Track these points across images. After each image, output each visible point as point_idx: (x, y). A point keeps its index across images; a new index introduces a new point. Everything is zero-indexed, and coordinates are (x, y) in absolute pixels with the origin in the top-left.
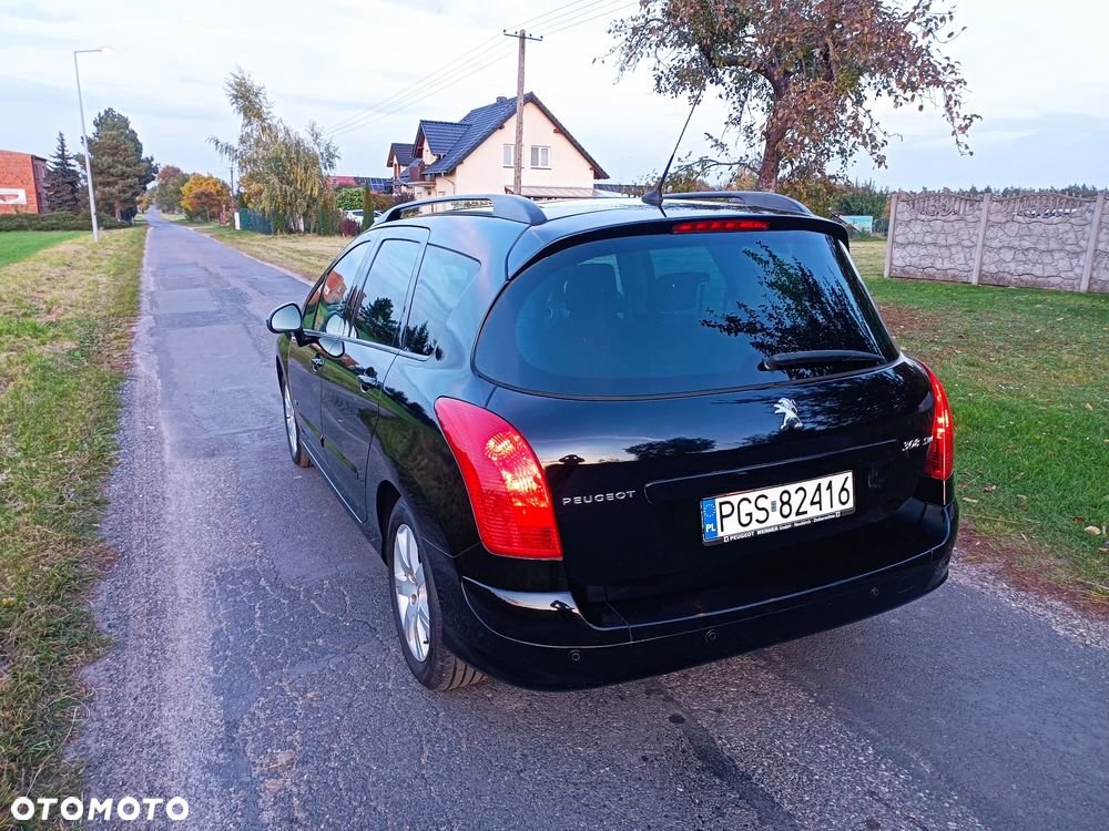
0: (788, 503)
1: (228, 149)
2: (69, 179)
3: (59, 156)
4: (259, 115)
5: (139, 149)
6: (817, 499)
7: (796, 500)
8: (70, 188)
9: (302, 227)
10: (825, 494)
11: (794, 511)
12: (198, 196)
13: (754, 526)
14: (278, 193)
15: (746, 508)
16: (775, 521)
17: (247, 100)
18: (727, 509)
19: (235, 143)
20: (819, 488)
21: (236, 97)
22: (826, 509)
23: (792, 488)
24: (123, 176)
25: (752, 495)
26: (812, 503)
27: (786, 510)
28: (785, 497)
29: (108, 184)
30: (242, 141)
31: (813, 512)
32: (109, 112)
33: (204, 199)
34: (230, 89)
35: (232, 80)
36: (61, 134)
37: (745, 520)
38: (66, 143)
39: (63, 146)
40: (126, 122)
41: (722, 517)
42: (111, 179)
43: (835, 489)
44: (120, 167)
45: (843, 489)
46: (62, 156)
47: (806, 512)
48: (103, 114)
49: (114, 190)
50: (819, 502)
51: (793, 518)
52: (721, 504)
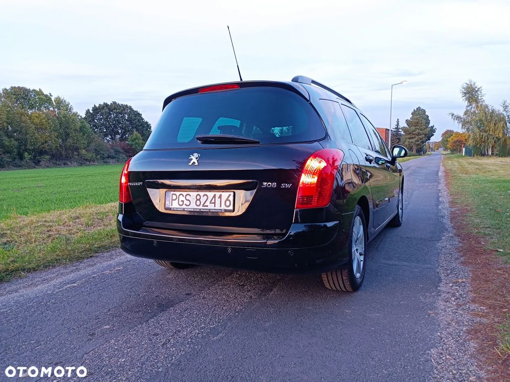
0: (199, 200)
1: (458, 118)
2: (398, 137)
3: (396, 128)
4: (477, 101)
5: (428, 122)
6: (213, 201)
7: (203, 199)
8: (398, 140)
9: (490, 153)
10: (218, 200)
11: (202, 204)
12: (455, 142)
13: (184, 206)
14: (478, 136)
15: (182, 198)
16: (193, 206)
17: (471, 93)
18: (174, 197)
19: (461, 114)
20: (214, 196)
21: (465, 94)
22: (218, 207)
23: (202, 193)
24: (419, 134)
25: (185, 194)
26: (211, 203)
27: (198, 203)
28: (198, 197)
29: (412, 138)
30: (465, 114)
31: (211, 207)
32: (419, 109)
33: (458, 143)
34: (463, 90)
35: (465, 86)
36: (398, 120)
37: (181, 203)
38: (399, 123)
39: (398, 124)
40: (424, 111)
41: (172, 200)
42: (413, 136)
43: (224, 199)
44: (417, 131)
45: (227, 199)
46: (397, 128)
47: (207, 206)
48: (416, 110)
49: (413, 140)
50: (214, 203)
51: (201, 207)
52: (173, 194)
